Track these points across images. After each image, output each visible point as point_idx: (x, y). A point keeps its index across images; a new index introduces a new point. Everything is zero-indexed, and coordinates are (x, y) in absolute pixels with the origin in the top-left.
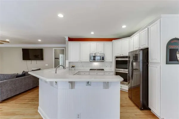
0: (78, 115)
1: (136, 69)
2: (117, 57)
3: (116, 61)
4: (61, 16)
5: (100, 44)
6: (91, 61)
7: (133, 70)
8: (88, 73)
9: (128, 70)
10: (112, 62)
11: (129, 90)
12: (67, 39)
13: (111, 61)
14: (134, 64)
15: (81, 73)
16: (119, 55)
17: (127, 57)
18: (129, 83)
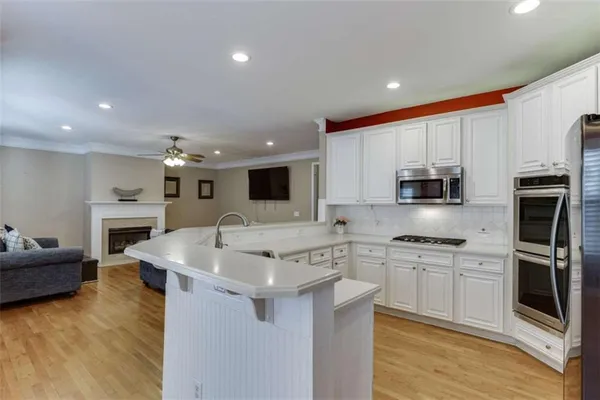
2: (525, 182)
3: (522, 199)
4: (240, 57)
5: (443, 126)
6: (400, 201)
8: (384, 248)
12: (323, 127)
15: (359, 246)
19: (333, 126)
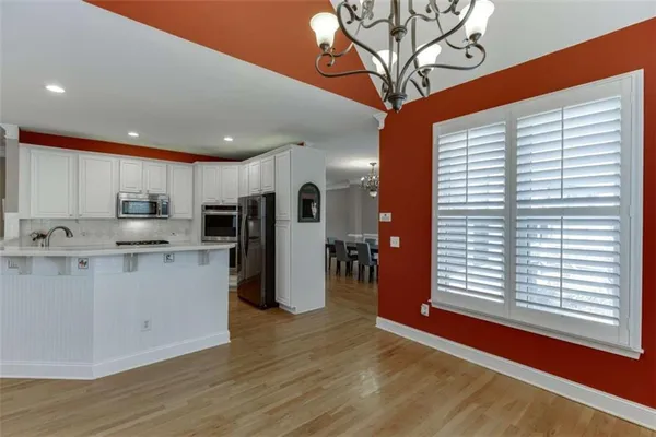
0: (146, 322)
1: (254, 238)
2: (207, 208)
3: (206, 216)
7: (248, 237)
9: (236, 238)
10: (190, 220)
11: (239, 288)
12: (13, 135)
13: (190, 217)
14: (251, 224)
16: (212, 202)
17: (233, 208)
18: (239, 270)
19: (28, 137)
